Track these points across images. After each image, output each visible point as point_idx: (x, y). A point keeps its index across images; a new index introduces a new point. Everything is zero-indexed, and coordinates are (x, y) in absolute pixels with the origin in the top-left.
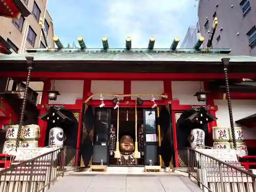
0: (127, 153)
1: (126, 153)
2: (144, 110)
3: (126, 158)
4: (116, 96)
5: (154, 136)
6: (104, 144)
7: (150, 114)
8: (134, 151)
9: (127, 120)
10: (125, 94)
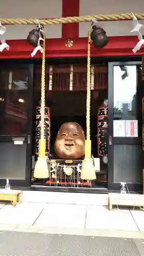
0: (71, 161)
1: (67, 161)
2: (110, 64)
3: (68, 171)
4: (37, 21)
5: (132, 124)
6: (18, 142)
7: (124, 76)
8: (82, 157)
9: (71, 89)
10: (64, 15)
